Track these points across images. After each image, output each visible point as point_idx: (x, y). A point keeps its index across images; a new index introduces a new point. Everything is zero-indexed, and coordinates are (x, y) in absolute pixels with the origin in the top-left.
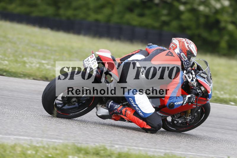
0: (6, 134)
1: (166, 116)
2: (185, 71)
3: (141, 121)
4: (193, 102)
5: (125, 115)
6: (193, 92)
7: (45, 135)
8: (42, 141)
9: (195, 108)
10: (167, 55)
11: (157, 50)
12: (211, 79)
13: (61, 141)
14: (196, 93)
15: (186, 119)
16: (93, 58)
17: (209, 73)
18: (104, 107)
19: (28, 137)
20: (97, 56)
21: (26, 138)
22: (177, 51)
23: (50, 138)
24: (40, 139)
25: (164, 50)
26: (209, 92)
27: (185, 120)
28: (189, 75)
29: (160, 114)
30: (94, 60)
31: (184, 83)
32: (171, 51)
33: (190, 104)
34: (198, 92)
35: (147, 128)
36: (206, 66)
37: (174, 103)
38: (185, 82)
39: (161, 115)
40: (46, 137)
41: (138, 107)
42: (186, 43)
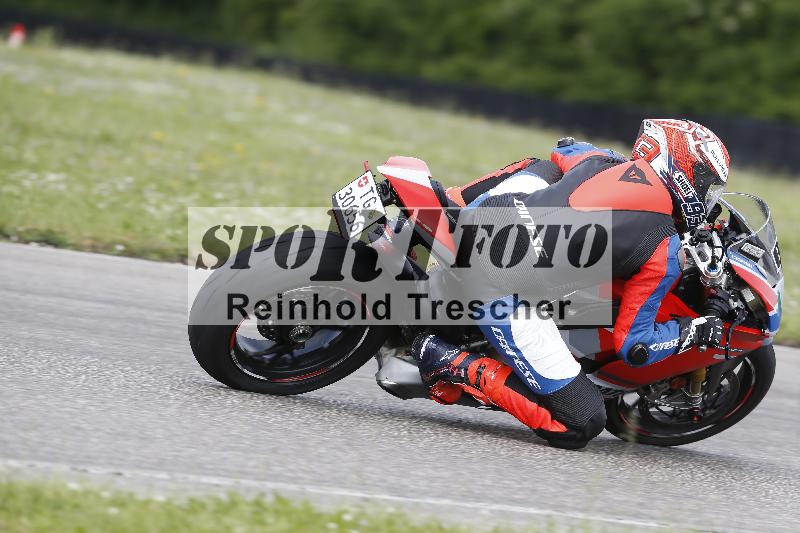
0: (465, 497)
1: (620, 388)
2: (687, 236)
3: (532, 406)
4: (713, 341)
5: (479, 386)
6: (714, 306)
7: (598, 504)
8: (588, 521)
9: (722, 362)
10: (625, 177)
11: (590, 159)
12: (779, 263)
13: (652, 524)
14: (724, 311)
15: (691, 399)
16: (367, 188)
17: (772, 243)
18: (406, 358)
19: (541, 508)
20: (382, 180)
21: (532, 511)
22: (660, 164)
23: (614, 514)
24: (581, 516)
25: (616, 162)
26: (771, 309)
27: (686, 405)
28: (701, 249)
29: (597, 382)
30: (371, 195)
32: (640, 163)
33: (704, 347)
34: (734, 307)
35: (554, 430)
36: (762, 217)
37: (646, 345)
38: (688, 272)
39: (604, 385)
40: (600, 510)
41: (523, 359)
42: (690, 138)
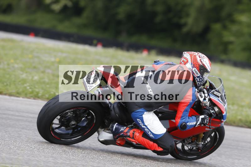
3: (151, 143)
4: (206, 123)
5: (133, 138)
6: (206, 112)
9: (208, 131)
12: (225, 98)
14: (209, 113)
15: (198, 144)
17: (223, 91)
18: (107, 131)
26: (224, 113)
28: (201, 94)
31: (195, 102)
34: (212, 112)
35: (158, 150)
36: (220, 84)
37: (186, 123)
38: (197, 101)
41: (148, 128)
42: (198, 57)
